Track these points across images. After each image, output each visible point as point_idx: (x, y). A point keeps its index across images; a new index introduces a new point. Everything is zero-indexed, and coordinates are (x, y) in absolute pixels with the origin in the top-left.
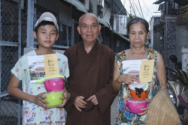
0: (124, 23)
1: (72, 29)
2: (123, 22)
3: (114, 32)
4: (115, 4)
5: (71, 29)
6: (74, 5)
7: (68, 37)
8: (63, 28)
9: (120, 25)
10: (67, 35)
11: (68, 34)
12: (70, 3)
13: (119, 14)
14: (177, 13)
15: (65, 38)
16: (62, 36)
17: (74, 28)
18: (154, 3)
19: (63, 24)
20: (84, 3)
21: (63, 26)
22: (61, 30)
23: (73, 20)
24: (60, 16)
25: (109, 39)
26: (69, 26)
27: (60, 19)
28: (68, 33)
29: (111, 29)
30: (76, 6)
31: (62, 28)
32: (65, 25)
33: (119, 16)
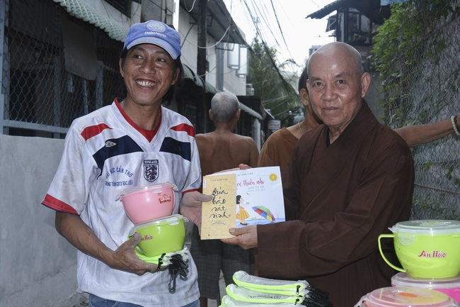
0: (237, 64)
1: (98, 85)
2: (234, 61)
3: (207, 90)
4: (213, 16)
5: (95, 85)
6: (102, 27)
7: (87, 107)
8: (73, 85)
9: (226, 69)
10: (86, 100)
11: (88, 99)
12: (92, 22)
13: (222, 41)
14: (367, 42)
15: (79, 108)
16: (72, 105)
17: (102, 84)
18: (308, 16)
19: (75, 75)
20: (130, 13)
21: (75, 79)
22: (69, 90)
23: (101, 63)
24: (66, 55)
25: (195, 108)
26: (90, 79)
27: (67, 62)
28: (86, 95)
29: (199, 82)
30: (106, 30)
31: (71, 83)
32: (80, 75)
33: (223, 46)
